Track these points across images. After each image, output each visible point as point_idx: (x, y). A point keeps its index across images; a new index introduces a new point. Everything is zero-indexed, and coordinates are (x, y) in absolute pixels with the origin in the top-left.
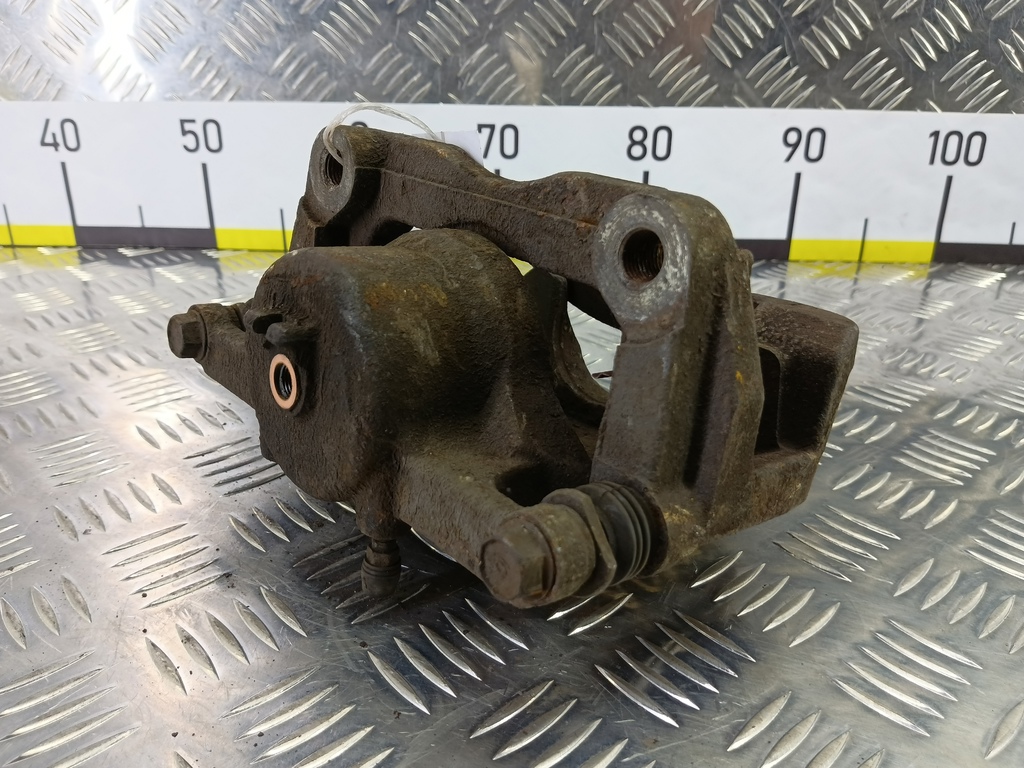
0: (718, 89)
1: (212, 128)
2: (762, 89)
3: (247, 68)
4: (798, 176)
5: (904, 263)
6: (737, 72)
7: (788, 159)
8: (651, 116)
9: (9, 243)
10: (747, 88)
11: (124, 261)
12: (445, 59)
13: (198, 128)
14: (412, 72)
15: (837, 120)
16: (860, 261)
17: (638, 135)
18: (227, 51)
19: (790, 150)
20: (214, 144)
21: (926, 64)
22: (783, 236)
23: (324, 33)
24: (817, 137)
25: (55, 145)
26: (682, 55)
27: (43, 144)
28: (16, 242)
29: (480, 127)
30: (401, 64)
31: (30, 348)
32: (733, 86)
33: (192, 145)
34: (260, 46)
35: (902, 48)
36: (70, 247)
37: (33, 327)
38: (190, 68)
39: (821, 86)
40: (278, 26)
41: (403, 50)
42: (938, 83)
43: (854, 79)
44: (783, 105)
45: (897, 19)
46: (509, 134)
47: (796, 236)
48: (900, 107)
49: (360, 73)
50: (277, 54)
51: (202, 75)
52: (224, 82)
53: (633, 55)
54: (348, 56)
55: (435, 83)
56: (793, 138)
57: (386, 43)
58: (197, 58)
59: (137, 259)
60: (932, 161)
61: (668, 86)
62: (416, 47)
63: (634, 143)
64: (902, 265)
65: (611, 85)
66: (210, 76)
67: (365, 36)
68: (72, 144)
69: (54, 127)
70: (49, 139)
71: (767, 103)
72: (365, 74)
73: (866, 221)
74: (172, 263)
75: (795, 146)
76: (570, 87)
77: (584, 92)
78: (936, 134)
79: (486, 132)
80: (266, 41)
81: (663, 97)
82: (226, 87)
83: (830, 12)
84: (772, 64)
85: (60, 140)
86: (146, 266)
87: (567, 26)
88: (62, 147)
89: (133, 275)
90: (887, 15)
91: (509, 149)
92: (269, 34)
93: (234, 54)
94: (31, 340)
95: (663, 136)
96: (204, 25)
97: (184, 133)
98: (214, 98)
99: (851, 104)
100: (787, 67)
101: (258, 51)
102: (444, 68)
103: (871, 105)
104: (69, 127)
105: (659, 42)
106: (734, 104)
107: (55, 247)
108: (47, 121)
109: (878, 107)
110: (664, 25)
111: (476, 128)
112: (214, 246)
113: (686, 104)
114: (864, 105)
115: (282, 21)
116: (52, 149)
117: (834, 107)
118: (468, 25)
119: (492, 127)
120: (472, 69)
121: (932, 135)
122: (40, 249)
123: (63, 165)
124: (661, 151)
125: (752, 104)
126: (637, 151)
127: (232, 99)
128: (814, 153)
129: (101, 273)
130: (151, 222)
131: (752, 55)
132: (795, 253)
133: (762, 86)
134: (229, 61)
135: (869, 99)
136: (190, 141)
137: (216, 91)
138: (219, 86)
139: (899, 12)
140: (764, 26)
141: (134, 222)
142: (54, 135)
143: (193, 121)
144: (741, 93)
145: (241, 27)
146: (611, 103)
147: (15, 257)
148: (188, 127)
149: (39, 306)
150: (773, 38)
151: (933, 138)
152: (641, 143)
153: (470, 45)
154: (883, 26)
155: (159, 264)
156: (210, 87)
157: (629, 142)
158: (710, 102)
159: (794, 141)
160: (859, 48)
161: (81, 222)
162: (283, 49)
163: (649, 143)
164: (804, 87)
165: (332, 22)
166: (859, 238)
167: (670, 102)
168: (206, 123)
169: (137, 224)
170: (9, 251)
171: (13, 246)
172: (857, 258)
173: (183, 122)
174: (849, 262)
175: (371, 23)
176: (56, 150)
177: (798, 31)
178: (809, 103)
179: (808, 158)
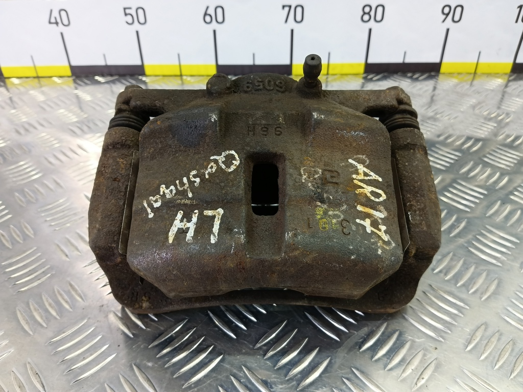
1: (140, 12)
4: (448, 30)
5: (498, 74)
7: (444, 21)
9: (35, 75)
11: (98, 83)
13: (133, 12)
16: (475, 73)
17: (367, 9)
19: (444, 16)
20: (142, 20)
22: (437, 60)
24: (459, 9)
25: (57, 23)
27: (50, 23)
28: (40, 75)
29: (284, 7)
33: (130, 21)
36: (69, 77)
46: (299, 10)
47: (444, 61)
56: (447, 10)
59: (106, 83)
60: (517, 21)
63: (365, 13)
64: (496, 75)
68: (66, 22)
69: (55, 14)
70: (53, 20)
73: (480, 53)
75: (447, 15)
78: (521, 6)
79: (287, 9)
85: (59, 20)
88: (60, 24)
91: (299, 18)
95: (380, 9)
97: (126, 14)
104: (63, 13)
107: (61, 77)
108: (51, 11)
111: (281, 7)
112: (143, 74)
116: (55, 25)
119: (290, 7)
121: (518, 7)
122: (53, 78)
123: (62, 34)
124: (379, 17)
126: (366, 17)
128: (457, 18)
130: (111, 62)
132: (443, 70)
136: (129, 19)
141: (101, 63)
142: (55, 18)
143: (130, 8)
148: (128, 11)
151: (519, 9)
152: (369, 13)
157: (362, 13)
159: (447, 12)
161: (74, 63)
163: (372, 13)
166: (476, 61)
168: (137, 9)
170: (36, 80)
171: (38, 77)
172: (473, 72)
173: (125, 9)
174: (471, 74)
176: (57, 25)
179: (453, 21)
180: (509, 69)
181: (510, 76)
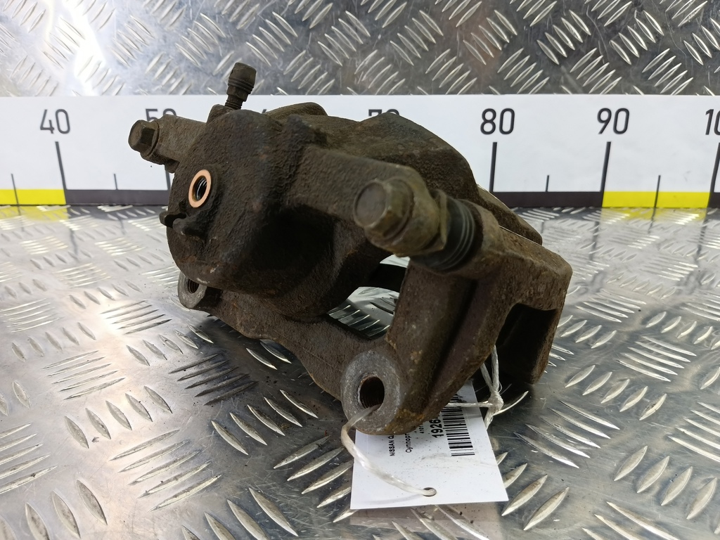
0: (549, 81)
2: (582, 81)
3: (197, 70)
4: (609, 144)
5: (689, 208)
6: (563, 68)
7: (601, 132)
8: (498, 101)
9: (15, 203)
10: (570, 79)
11: (103, 215)
12: (345, 61)
13: (159, 115)
14: (320, 72)
15: (637, 102)
16: (655, 207)
17: (489, 116)
18: (181, 58)
19: (603, 125)
21: (703, 60)
22: (598, 189)
23: (255, 44)
24: (622, 115)
25: (51, 129)
26: (523, 56)
27: (42, 128)
28: (20, 203)
29: (371, 112)
30: (312, 66)
31: (36, 283)
32: (560, 78)
34: (206, 53)
35: (686, 50)
36: (61, 205)
37: (38, 267)
38: (154, 70)
39: (626, 77)
40: (220, 38)
41: (314, 56)
42: (712, 74)
43: (650, 72)
44: (597, 92)
45: (682, 27)
47: (607, 189)
48: (684, 92)
49: (282, 73)
50: (220, 59)
51: (163, 76)
52: (180, 80)
53: (486, 56)
54: (272, 60)
55: (337, 80)
56: (605, 116)
57: (302, 51)
58: (159, 63)
59: (113, 213)
60: (708, 133)
61: (512, 79)
62: (323, 53)
63: (486, 121)
64: (687, 210)
65: (469, 79)
66: (168, 77)
67: (286, 45)
68: (64, 128)
69: (51, 116)
70: (47, 125)
71: (586, 90)
72: (285, 74)
73: (660, 177)
74: (140, 216)
75: (607, 122)
76: (438, 81)
77: (449, 84)
78: (710, 112)
79: (375, 115)
80: (211, 50)
81: (507, 88)
82: (181, 85)
83: (632, 23)
84: (589, 62)
85: (55, 125)
86: (120, 219)
87: (436, 36)
88: (56, 131)
89: (110, 225)
90: (674, 25)
92: (213, 44)
93: (187, 59)
94: (38, 277)
95: (508, 115)
96: (165, 38)
97: (149, 119)
98: (171, 93)
99: (648, 91)
100: (601, 64)
101: (205, 57)
102: (344, 68)
103: (663, 91)
104: (61, 115)
105: (505, 46)
106: (561, 92)
107: (50, 205)
108: (46, 111)
109: (668, 93)
110: (509, 33)
111: (368, 112)
113: (526, 92)
114: (657, 91)
115: (223, 35)
116: (49, 132)
117: (636, 93)
118: (362, 36)
119: (380, 111)
120: (365, 69)
121: (707, 113)
122: (38, 207)
123: (57, 144)
124: (506, 127)
125: (574, 91)
126: (488, 127)
127: (185, 93)
128: (620, 127)
129: (85, 225)
130: (123, 186)
131: (574, 55)
132: (606, 202)
133: (581, 78)
134: (183, 65)
135: (661, 87)
137: (173, 87)
138: (175, 84)
139: (684, 22)
140: (583, 34)
141: (110, 186)
142: (50, 121)
143: (156, 110)
144: (567, 84)
145: (192, 40)
146: (468, 92)
147: (20, 214)
148: (151, 114)
149: (41, 250)
150: (589, 42)
151: (708, 115)
152: (491, 121)
153: (364, 50)
154: (672, 32)
155: (130, 217)
156: (169, 85)
157: (482, 121)
158: (543, 91)
159: (606, 119)
160: (654, 50)
161: (69, 187)
162: (224, 56)
163: (497, 121)
164: (613, 78)
165: (261, 35)
166: (655, 190)
167: (513, 91)
168: (165, 112)
169: (113, 187)
170: (15, 209)
171: (18, 205)
172: (653, 205)
173: (148, 111)
174: (648, 208)
175: (290, 35)
176: (52, 132)
177: (609, 37)
178: (617, 90)
179: (616, 131)
180: (705, 202)
181: (708, 211)
